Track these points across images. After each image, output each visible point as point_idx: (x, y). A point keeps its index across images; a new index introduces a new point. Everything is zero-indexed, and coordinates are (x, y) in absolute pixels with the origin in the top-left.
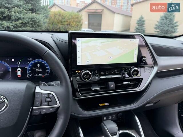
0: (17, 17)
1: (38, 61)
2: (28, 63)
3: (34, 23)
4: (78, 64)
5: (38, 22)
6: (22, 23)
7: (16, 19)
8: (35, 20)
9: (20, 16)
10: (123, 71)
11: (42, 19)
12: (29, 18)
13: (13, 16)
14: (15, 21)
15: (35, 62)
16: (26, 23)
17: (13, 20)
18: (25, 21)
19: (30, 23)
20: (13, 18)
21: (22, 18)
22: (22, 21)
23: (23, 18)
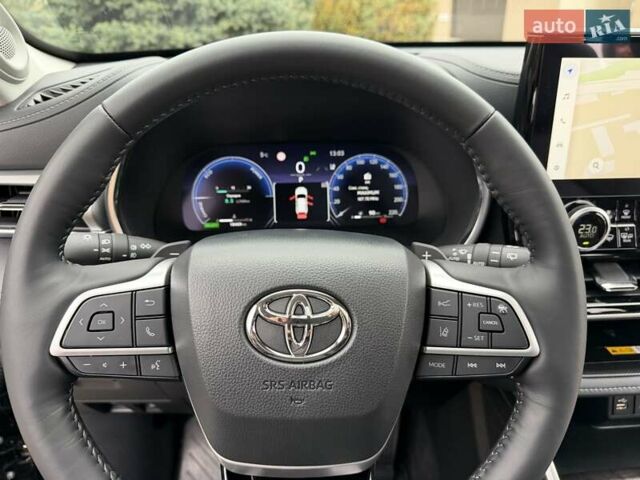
1: (367, 162)
2: (333, 167)
15: (354, 165)
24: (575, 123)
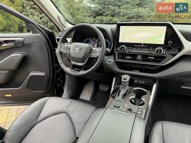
0: (125, 13)
3: (138, 17)
4: (120, 42)
5: (142, 16)
6: (128, 18)
7: (123, 15)
8: (140, 14)
9: (127, 12)
10: (151, 49)
11: (147, 13)
12: (135, 13)
13: (122, 13)
14: (123, 17)
16: (131, 18)
17: (121, 16)
18: (131, 16)
19: (135, 17)
20: (121, 14)
21: (128, 14)
22: (128, 16)
23: (130, 13)
24: (122, 35)
